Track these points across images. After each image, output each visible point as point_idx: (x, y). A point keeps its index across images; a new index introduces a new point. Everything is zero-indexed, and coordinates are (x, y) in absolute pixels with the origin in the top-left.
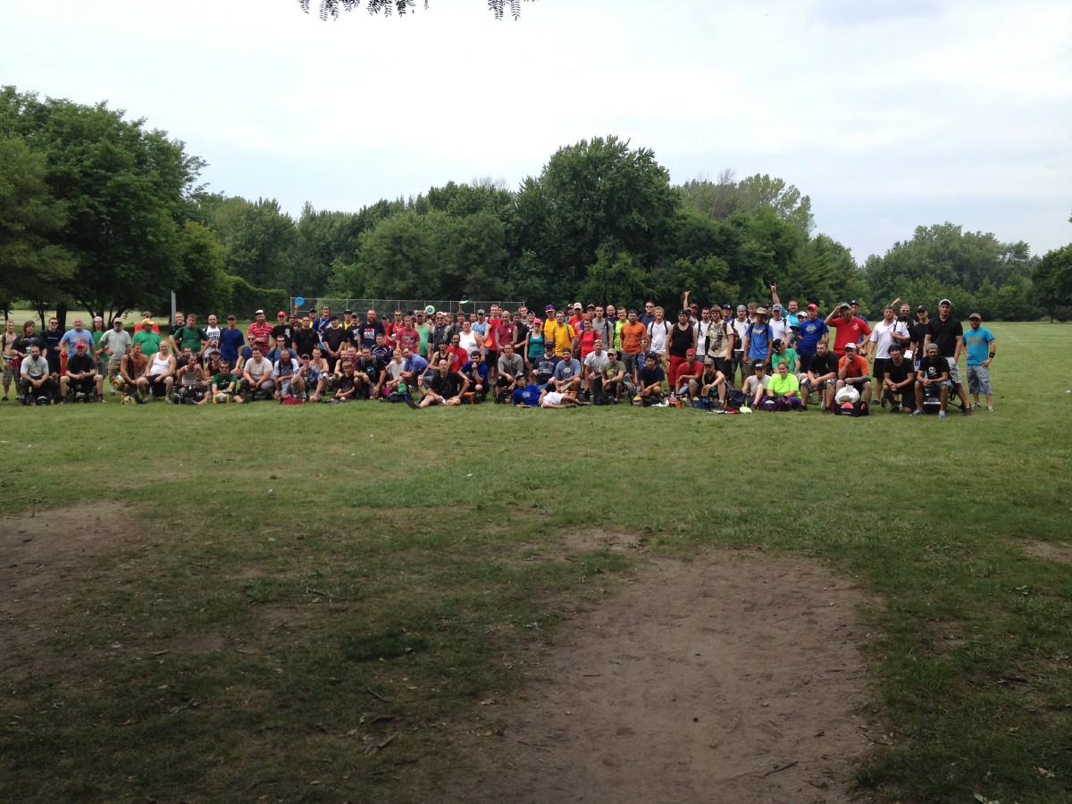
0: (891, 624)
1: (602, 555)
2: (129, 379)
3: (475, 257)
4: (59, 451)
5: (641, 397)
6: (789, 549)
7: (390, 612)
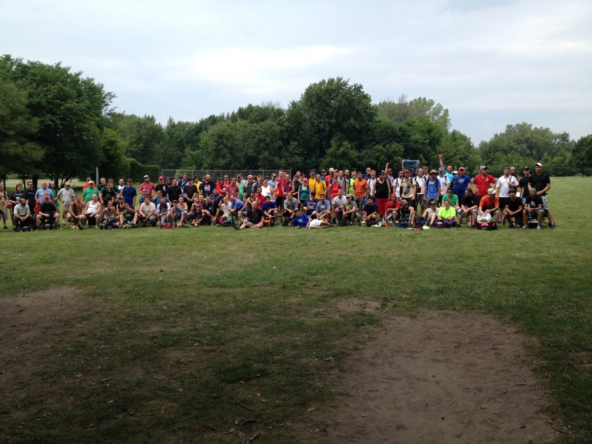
0: (547, 355)
1: (361, 314)
3: (264, 145)
4: (37, 258)
5: (366, 221)
6: (472, 309)
7: (242, 351)
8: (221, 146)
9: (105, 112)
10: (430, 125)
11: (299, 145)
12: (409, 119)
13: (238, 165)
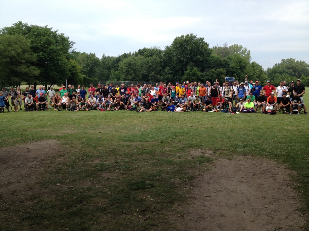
0: (301, 180)
1: (202, 157)
2: (56, 104)
3: (152, 69)
4: (37, 124)
6: (262, 156)
7: (140, 174)
8: (130, 69)
9: (70, 51)
10: (240, 59)
11: (171, 69)
12: (229, 56)
13: (139, 79)
